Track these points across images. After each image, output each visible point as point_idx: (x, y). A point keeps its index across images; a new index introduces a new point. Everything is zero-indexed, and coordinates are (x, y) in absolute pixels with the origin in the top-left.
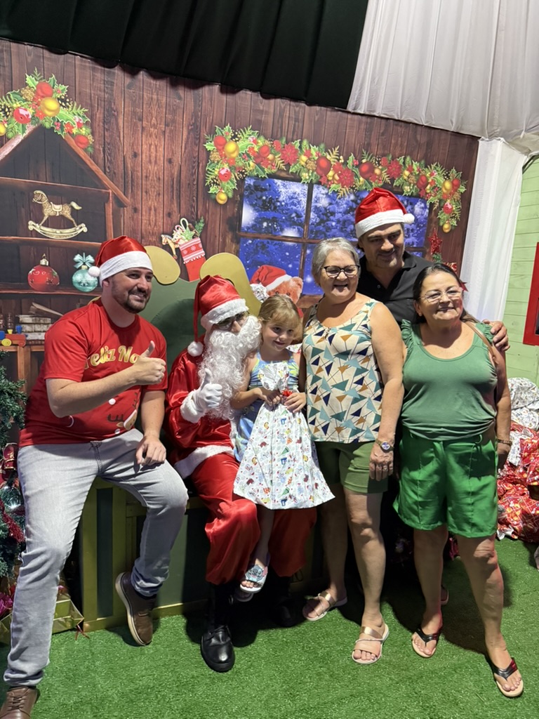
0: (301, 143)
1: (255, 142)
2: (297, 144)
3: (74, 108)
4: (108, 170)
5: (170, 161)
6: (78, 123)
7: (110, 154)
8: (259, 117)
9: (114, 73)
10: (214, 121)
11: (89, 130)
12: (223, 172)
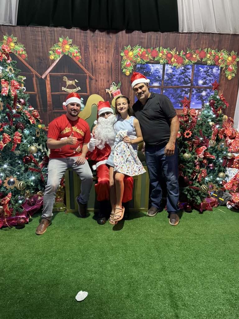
0: (159, 48)
1: (140, 50)
2: (158, 49)
3: (75, 47)
4: (86, 67)
5: (108, 62)
6: (76, 52)
7: (87, 62)
8: (141, 41)
9: (87, 32)
10: (124, 45)
11: (80, 54)
12: (128, 63)
